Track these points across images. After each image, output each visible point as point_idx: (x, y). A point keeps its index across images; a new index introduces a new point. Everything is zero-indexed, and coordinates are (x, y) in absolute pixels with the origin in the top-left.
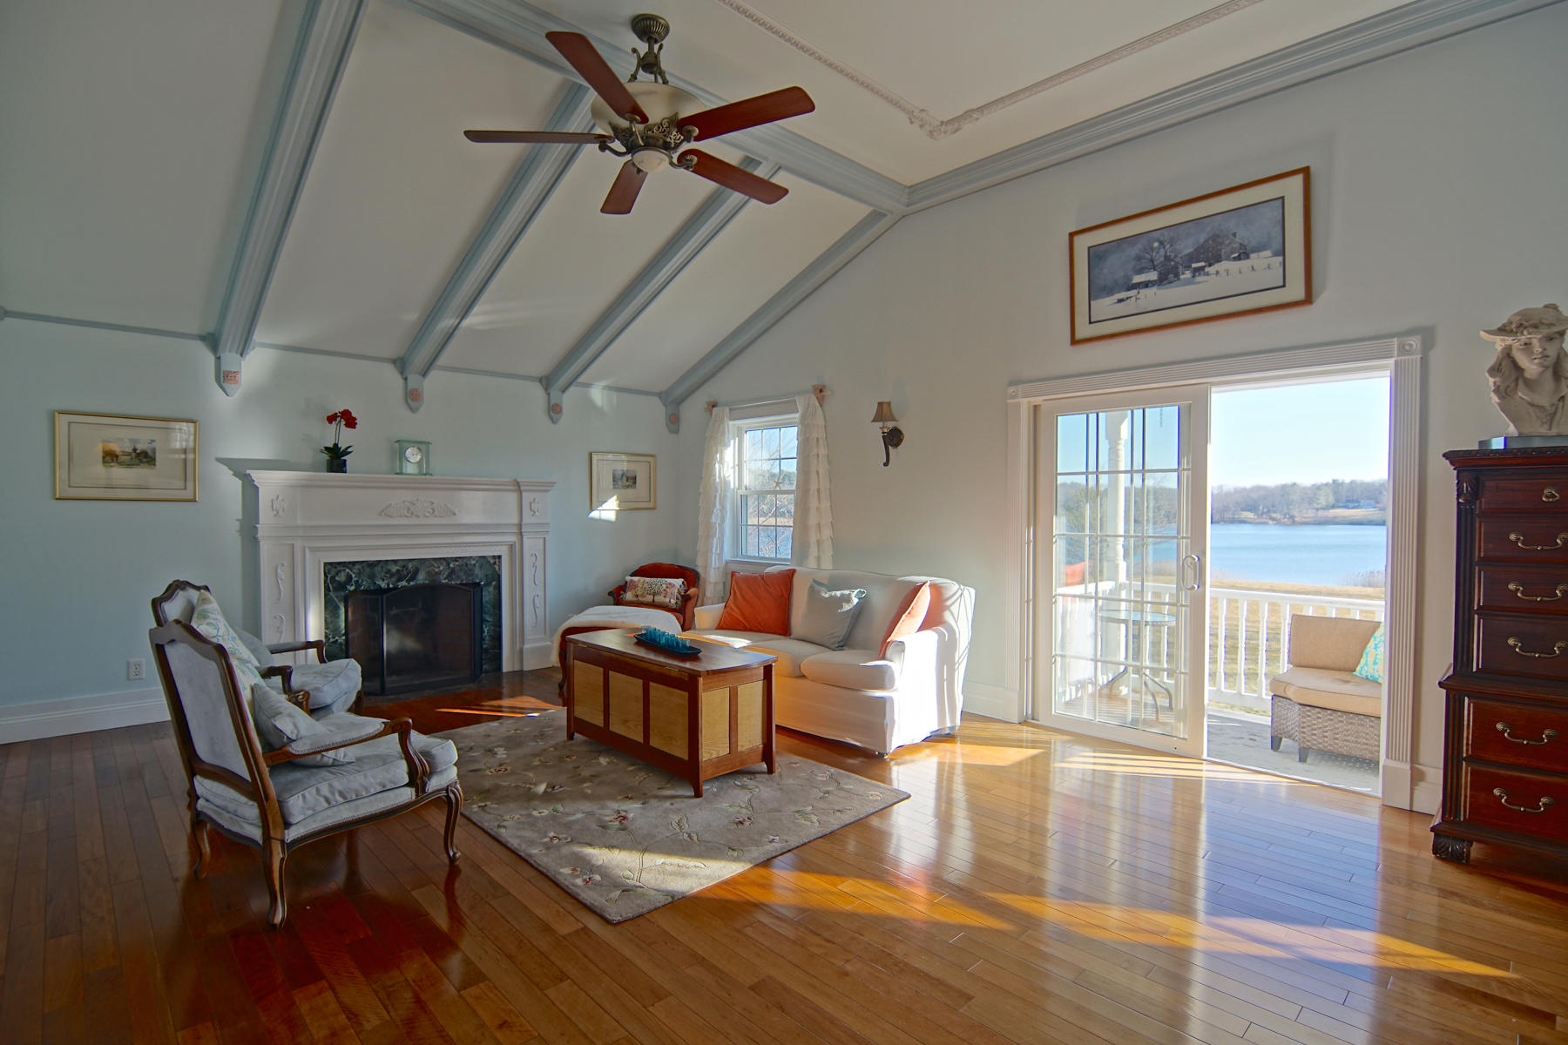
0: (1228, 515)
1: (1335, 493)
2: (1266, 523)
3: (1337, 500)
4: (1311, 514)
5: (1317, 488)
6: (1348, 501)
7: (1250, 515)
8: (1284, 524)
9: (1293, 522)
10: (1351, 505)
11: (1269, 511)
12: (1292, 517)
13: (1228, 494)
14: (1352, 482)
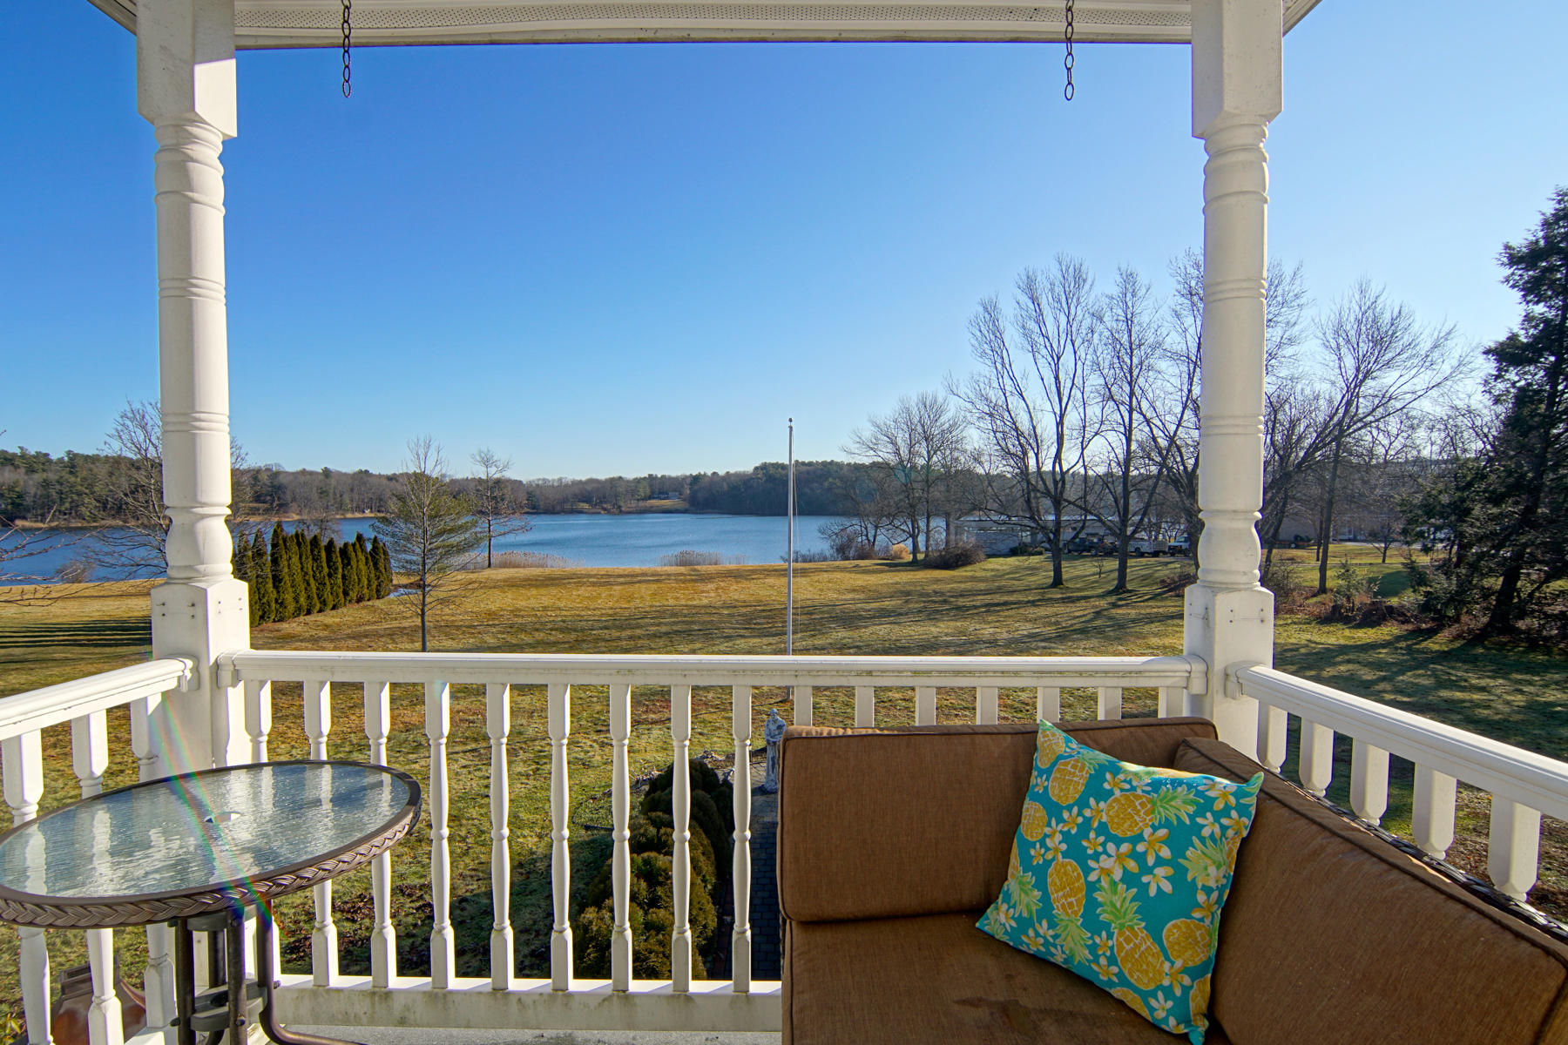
0: (568, 506)
1: (651, 486)
2: (599, 513)
3: (653, 493)
4: (633, 504)
5: (638, 481)
6: (660, 493)
7: (586, 506)
8: (614, 514)
9: (621, 512)
10: (663, 496)
11: (601, 502)
12: (620, 507)
13: (567, 486)
14: (663, 477)
